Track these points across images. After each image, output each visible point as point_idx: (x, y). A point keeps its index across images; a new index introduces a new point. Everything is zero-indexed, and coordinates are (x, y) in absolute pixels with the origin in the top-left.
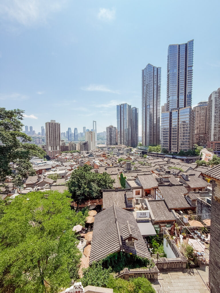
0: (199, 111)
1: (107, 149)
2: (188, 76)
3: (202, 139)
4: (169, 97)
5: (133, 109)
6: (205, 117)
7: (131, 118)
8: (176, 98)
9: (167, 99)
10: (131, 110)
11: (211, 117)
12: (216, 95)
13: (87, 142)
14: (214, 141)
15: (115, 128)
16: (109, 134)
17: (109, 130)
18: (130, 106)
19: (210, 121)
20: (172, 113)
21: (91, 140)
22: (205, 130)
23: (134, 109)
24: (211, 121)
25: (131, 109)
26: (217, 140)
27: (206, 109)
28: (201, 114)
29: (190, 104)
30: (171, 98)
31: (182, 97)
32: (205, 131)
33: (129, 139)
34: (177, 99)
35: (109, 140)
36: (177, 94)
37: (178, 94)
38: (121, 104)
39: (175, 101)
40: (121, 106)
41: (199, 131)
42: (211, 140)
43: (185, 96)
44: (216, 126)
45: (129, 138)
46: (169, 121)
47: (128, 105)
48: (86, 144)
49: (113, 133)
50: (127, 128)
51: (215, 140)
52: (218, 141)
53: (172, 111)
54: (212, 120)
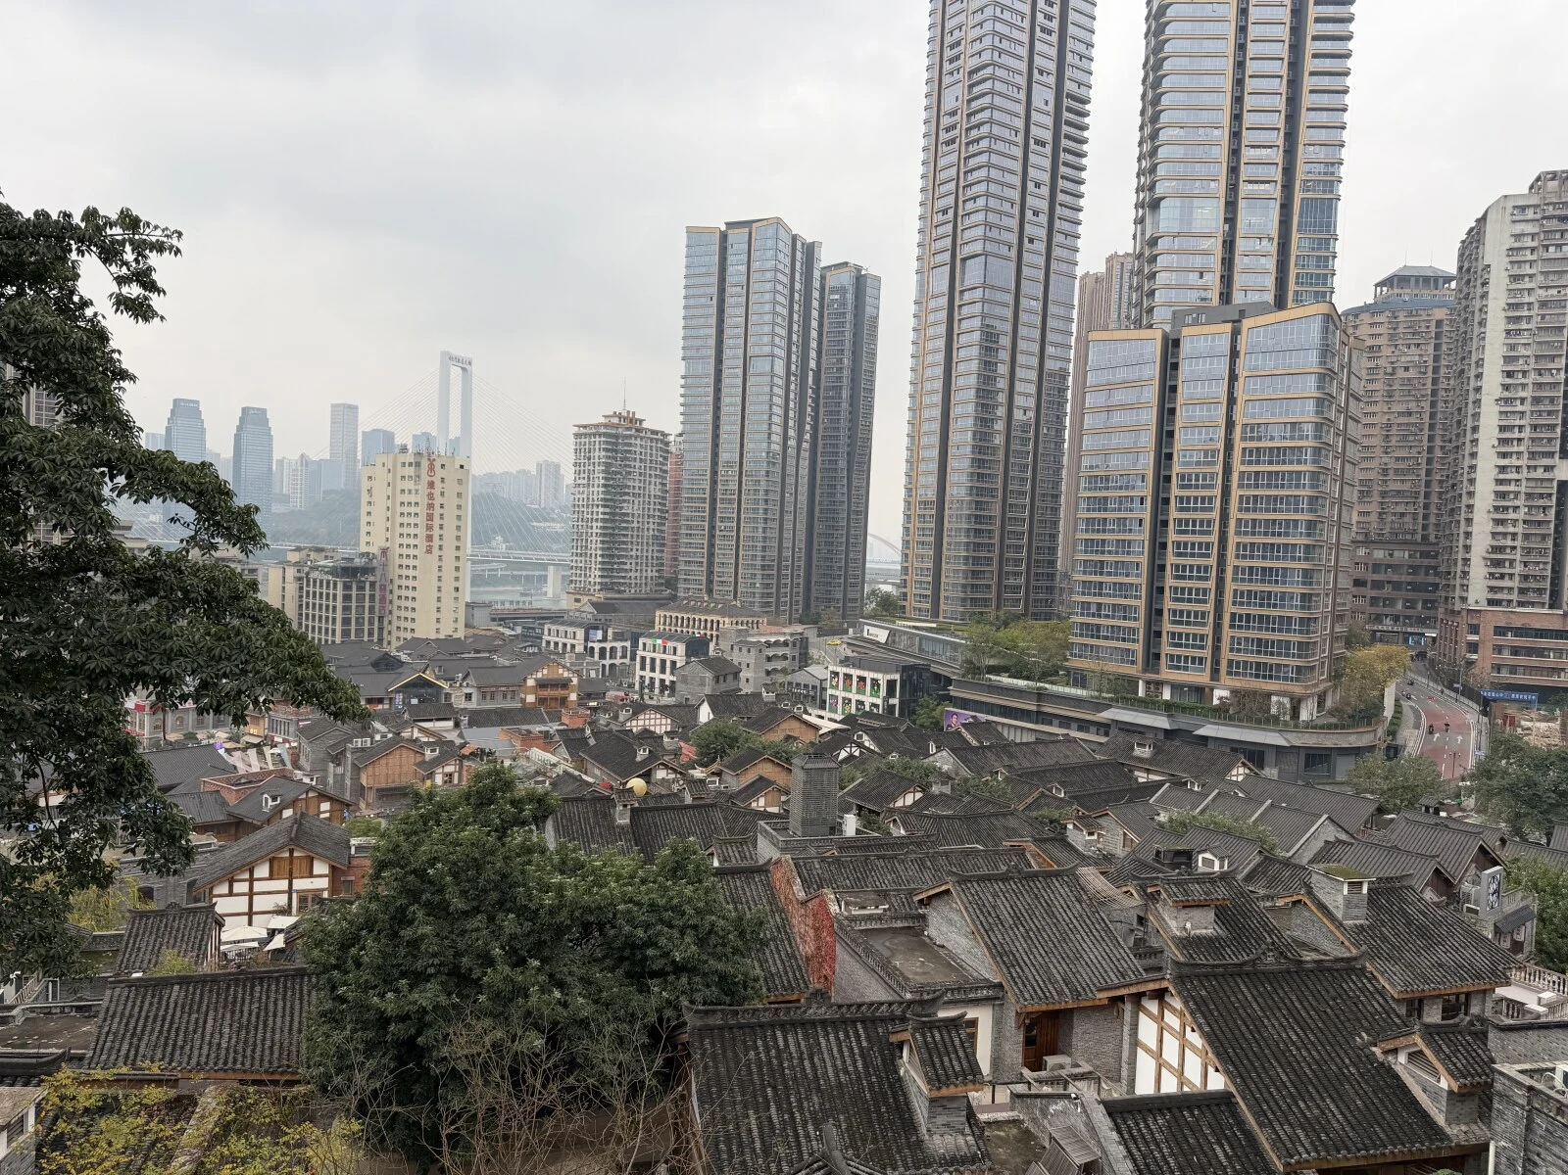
0: (1386, 351)
1: (580, 634)
2: (1318, 44)
3: (1396, 586)
4: (1155, 205)
5: (831, 282)
6: (1426, 406)
7: (813, 364)
8: (1209, 215)
9: (1140, 221)
10: (816, 284)
11: (1477, 402)
12: (1519, 228)
13: (384, 551)
14: (1491, 602)
15: (659, 437)
16: (597, 492)
17: (599, 455)
18: (810, 250)
19: (1469, 436)
20: (1186, 348)
21: (421, 542)
22: (1421, 511)
23: (845, 279)
24: (1475, 441)
25: (817, 274)
26: (1515, 597)
27: (1438, 336)
28: (1401, 374)
29: (1321, 283)
30: (1168, 217)
31: (1259, 219)
32: (1426, 517)
33: (787, 553)
34: (1219, 227)
35: (595, 546)
36: (1219, 188)
37: (1233, 188)
38: (729, 225)
39: (1205, 244)
40: (724, 237)
41: (1374, 517)
42: (1472, 597)
43: (1286, 207)
44: (1508, 482)
45: (787, 544)
46: (1150, 416)
47: (794, 238)
48: (366, 570)
49: (634, 483)
50: (776, 448)
51: (1498, 596)
52: (1521, 604)
53: (1186, 331)
54: (1481, 435)
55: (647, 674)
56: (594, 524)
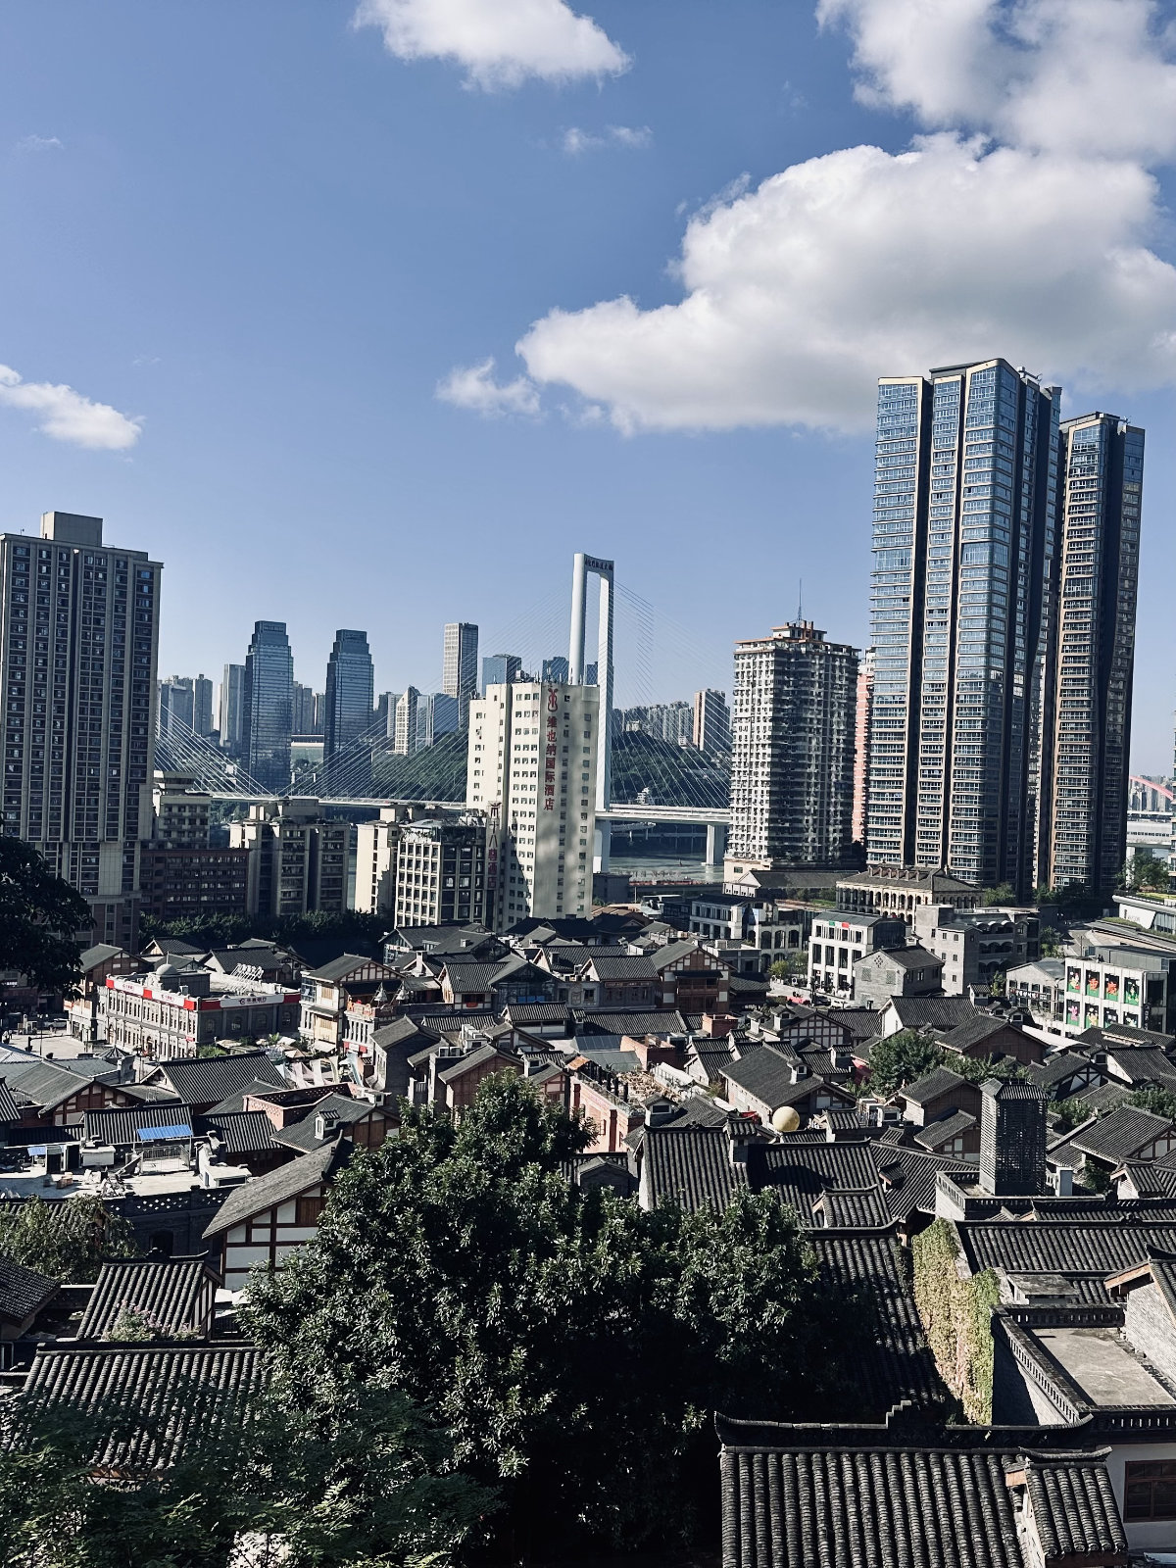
1: (738, 913)
13: (495, 808)
15: (844, 653)
16: (764, 728)
17: (766, 679)
18: (1045, 400)
21: (540, 796)
35: (762, 798)
38: (937, 372)
40: (928, 388)
47: (1023, 386)
48: (474, 831)
49: (812, 715)
55: (821, 967)
56: (760, 770)
